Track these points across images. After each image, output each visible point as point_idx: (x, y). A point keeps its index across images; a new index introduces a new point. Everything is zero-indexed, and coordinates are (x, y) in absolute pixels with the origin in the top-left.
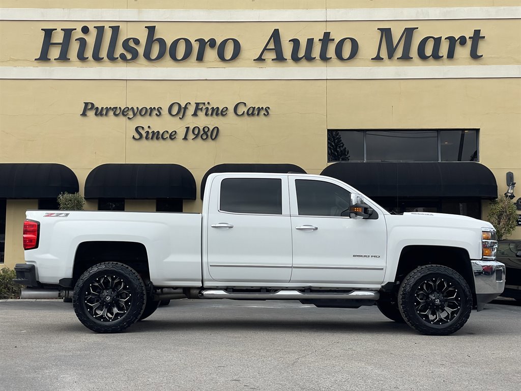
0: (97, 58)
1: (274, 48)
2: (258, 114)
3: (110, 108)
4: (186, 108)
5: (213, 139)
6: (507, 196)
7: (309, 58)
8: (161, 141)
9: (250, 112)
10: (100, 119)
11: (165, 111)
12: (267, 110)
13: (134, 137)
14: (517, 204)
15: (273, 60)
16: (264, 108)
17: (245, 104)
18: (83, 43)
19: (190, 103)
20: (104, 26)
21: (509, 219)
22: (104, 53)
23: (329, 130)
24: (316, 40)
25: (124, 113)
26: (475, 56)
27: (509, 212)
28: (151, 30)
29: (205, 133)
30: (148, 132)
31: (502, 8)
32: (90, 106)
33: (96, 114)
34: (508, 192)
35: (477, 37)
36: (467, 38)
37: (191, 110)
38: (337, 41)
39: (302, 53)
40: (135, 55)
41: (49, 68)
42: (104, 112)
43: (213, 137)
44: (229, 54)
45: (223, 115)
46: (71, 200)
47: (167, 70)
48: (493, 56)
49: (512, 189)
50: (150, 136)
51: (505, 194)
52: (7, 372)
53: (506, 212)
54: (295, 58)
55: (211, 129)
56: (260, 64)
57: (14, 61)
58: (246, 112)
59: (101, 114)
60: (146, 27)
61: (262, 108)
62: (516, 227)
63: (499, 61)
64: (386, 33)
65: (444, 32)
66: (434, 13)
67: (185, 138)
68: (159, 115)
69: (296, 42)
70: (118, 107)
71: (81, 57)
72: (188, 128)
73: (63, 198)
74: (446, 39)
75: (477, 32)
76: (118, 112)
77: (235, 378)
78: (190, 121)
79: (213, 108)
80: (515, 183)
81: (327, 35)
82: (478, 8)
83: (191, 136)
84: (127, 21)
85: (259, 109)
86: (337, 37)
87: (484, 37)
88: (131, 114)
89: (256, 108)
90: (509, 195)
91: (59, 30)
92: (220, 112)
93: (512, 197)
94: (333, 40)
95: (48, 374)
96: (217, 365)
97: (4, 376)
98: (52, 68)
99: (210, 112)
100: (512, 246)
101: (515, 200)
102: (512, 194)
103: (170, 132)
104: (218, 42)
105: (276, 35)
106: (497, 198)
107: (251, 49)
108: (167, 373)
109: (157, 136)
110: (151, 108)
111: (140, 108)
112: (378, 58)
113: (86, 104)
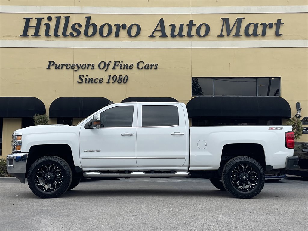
0: (56, 35)
1: (160, 29)
2: (151, 68)
3: (64, 64)
4: (108, 65)
5: (124, 83)
6: (297, 116)
7: (181, 35)
8: (94, 84)
9: (146, 67)
10: (58, 71)
11: (96, 66)
12: (156, 65)
13: (78, 82)
14: (302, 121)
15: (160, 36)
16: (155, 65)
17: (143, 62)
18: (48, 26)
19: (111, 62)
20: (61, 17)
21: (298, 130)
22: (60, 32)
23: (192, 78)
24: (185, 25)
25: (72, 67)
26: (278, 34)
27: (298, 125)
28: (88, 19)
29: (120, 79)
30: (86, 79)
31: (294, 6)
32: (52, 64)
33: (56, 68)
34: (297, 114)
35: (279, 23)
36: (274, 24)
37: (112, 66)
38: (197, 25)
39: (176, 33)
40: (79, 33)
41: (28, 41)
42: (61, 67)
43: (125, 82)
44: (134, 33)
45: (130, 69)
46: (41, 119)
47: (97, 42)
48: (288, 34)
49: (300, 112)
50: (88, 81)
51: (296, 115)
52: (10, 219)
53: (296, 126)
54: (173, 36)
55: (123, 77)
56: (152, 39)
57: (7, 37)
58: (144, 67)
59: (59, 68)
60: (85, 17)
61: (154, 65)
62: (302, 134)
63: (292, 37)
64: (226, 21)
65: (259, 21)
66: (254, 9)
67: (108, 82)
68: (93, 68)
69: (173, 26)
70: (69, 64)
71: (47, 34)
72: (110, 76)
73: (36, 117)
74: (261, 24)
75: (279, 21)
76: (68, 67)
77: (143, 222)
78: (111, 72)
79: (125, 64)
80: (301, 109)
81: (191, 22)
82: (280, 7)
83: (111, 81)
84: (74, 14)
85: (152, 65)
86: (197, 23)
87: (283, 24)
88: (76, 68)
89: (150, 64)
90: (298, 115)
91: (34, 18)
92: (128, 67)
93: (300, 117)
94: (195, 25)
95: (34, 220)
96: (132, 215)
97: (9, 221)
98: (30, 41)
99: (123, 67)
100: (300, 146)
101: (301, 119)
102: (300, 115)
103: (99, 79)
104: (128, 26)
105: (161, 22)
106: (291, 117)
107: (147, 30)
108: (103, 219)
109: (91, 81)
110: (88, 64)
111: (82, 65)
112: (221, 36)
113: (50, 62)
